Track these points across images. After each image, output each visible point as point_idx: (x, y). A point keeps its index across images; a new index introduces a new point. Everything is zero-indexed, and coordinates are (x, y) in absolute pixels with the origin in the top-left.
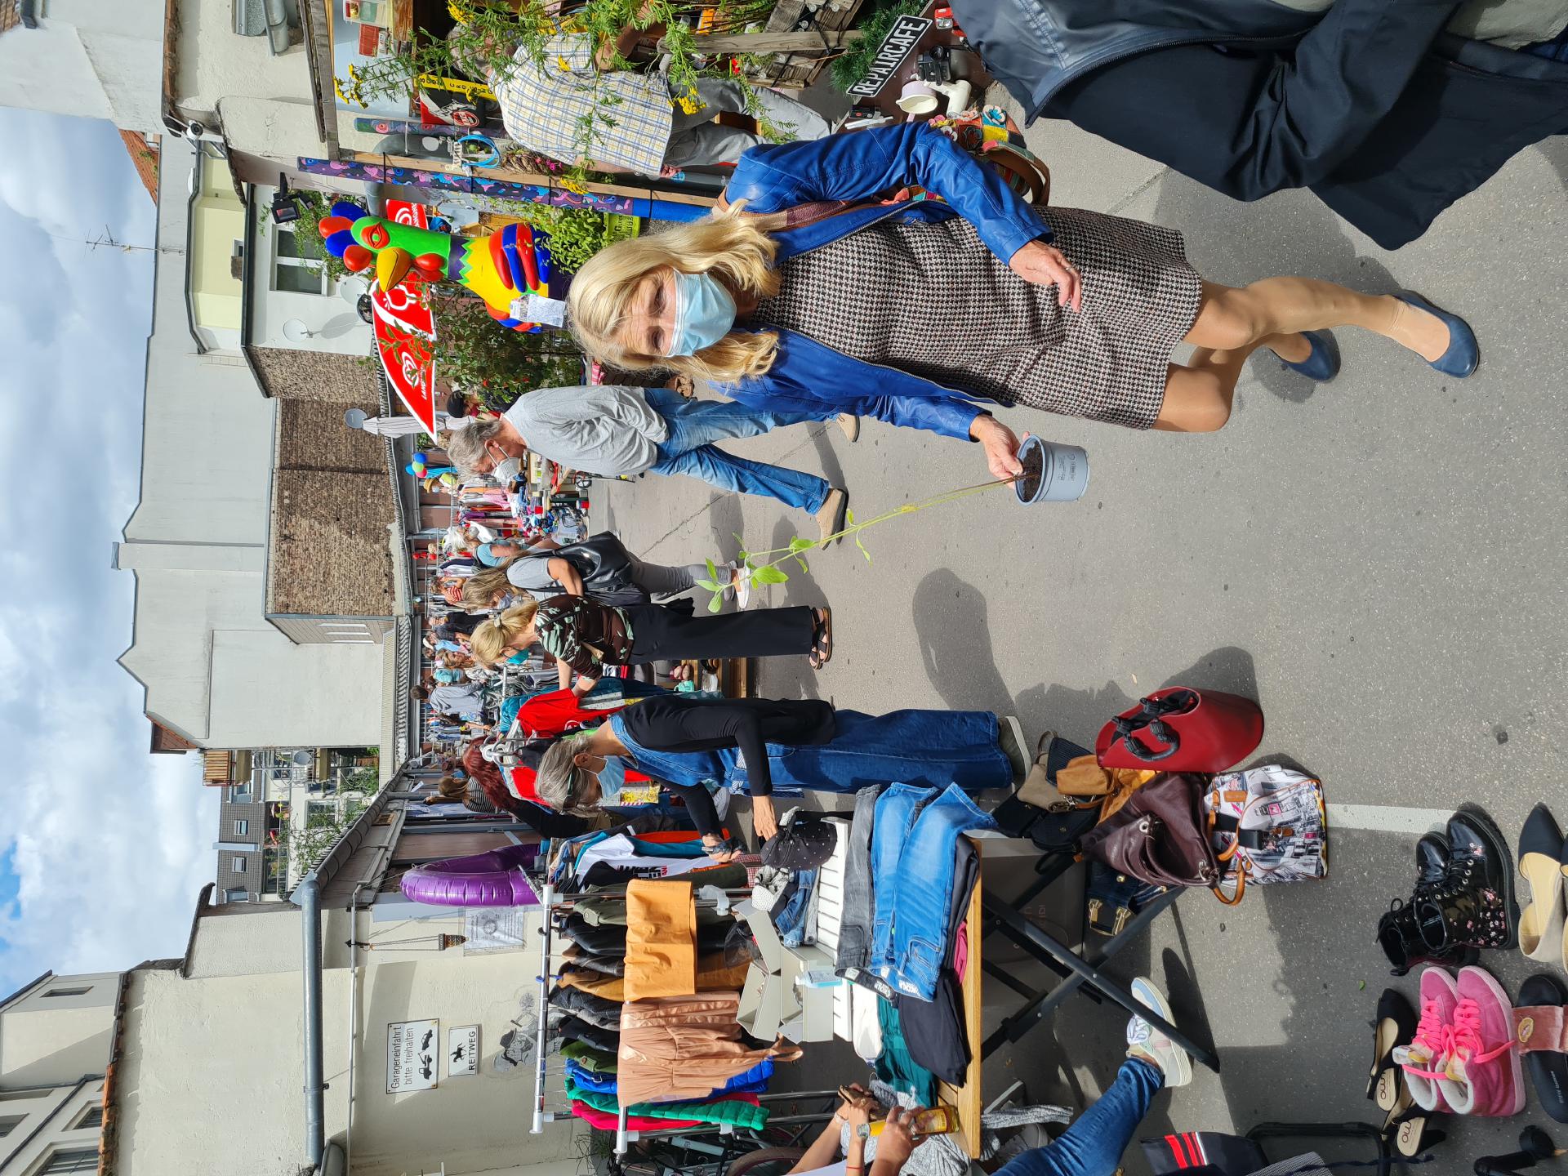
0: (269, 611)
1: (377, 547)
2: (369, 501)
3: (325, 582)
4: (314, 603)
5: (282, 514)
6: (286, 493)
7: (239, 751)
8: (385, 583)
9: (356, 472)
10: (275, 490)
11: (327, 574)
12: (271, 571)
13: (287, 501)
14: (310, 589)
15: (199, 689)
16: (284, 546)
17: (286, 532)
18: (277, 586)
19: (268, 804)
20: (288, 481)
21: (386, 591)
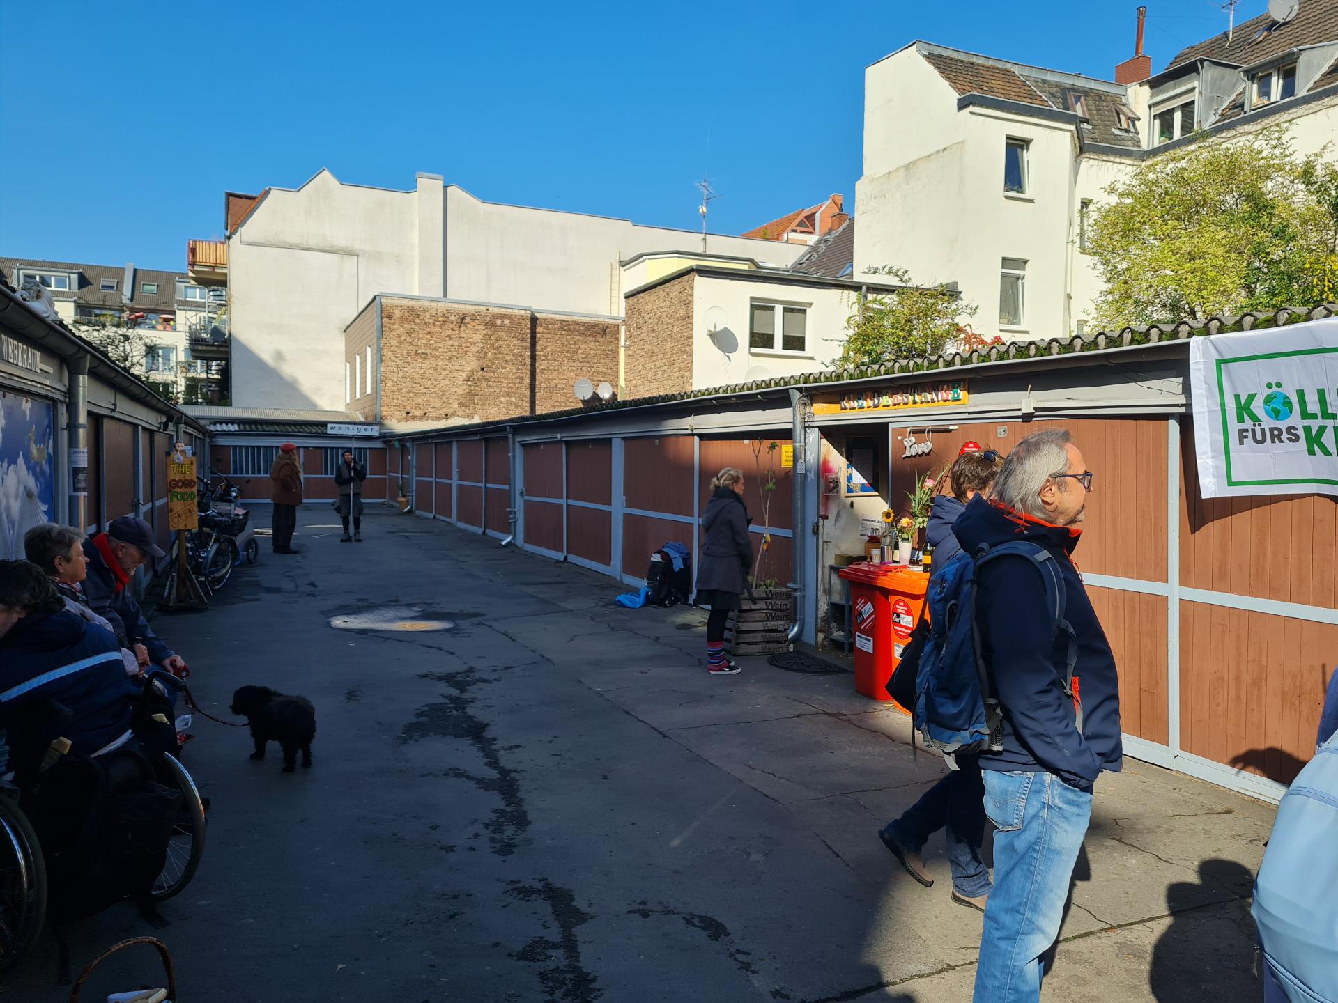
0: (383, 300)
1: (456, 405)
2: (502, 399)
3: (416, 354)
4: (394, 342)
5: (486, 316)
6: (507, 322)
7: (226, 275)
8: (417, 413)
9: (532, 387)
10: (509, 311)
11: (425, 356)
12: (426, 304)
13: (499, 322)
14: (409, 340)
15: (297, 240)
16: (452, 318)
17: (467, 320)
18: (412, 309)
19: (173, 313)
20: (519, 324)
21: (408, 413)
